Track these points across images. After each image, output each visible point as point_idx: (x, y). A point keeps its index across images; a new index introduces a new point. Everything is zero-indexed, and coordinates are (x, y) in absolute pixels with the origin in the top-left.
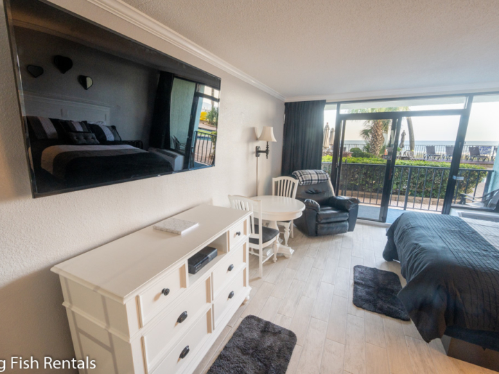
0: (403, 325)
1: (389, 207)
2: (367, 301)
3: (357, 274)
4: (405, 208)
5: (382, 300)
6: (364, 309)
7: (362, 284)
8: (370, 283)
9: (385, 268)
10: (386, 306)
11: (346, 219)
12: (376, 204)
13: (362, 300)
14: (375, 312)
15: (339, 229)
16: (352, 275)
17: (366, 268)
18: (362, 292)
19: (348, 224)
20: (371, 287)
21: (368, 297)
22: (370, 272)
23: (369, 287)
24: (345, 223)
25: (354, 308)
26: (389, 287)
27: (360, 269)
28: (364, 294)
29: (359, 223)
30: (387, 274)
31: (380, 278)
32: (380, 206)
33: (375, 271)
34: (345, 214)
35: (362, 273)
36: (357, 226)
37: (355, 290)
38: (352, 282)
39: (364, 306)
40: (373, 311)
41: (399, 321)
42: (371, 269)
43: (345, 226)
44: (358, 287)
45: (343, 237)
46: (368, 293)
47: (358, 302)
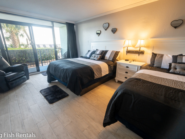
0: (68, 98)
1: (40, 66)
2: (54, 99)
3: (43, 93)
4: (42, 65)
5: (58, 95)
6: (54, 102)
7: (48, 95)
8: (50, 93)
9: (51, 86)
10: (60, 96)
11: (24, 75)
12: (34, 66)
13: (52, 100)
14: (59, 100)
15: (22, 81)
16: (42, 95)
17: (45, 89)
18: (50, 98)
19: (25, 76)
20: (52, 94)
21: (53, 98)
22: (47, 89)
23: (50, 94)
24: (24, 77)
25: (51, 105)
26: (57, 90)
27: (43, 91)
28: (51, 98)
29: (31, 75)
30: (53, 87)
31: (52, 89)
32: (35, 67)
33: (48, 88)
34: (23, 72)
35: (45, 92)
36: (30, 77)
37: (47, 99)
38: (43, 97)
39: (54, 101)
40: (58, 101)
41: (66, 97)
42: (47, 88)
43: (24, 78)
44: (47, 97)
45: (25, 83)
46: (52, 97)
47: (51, 102)
